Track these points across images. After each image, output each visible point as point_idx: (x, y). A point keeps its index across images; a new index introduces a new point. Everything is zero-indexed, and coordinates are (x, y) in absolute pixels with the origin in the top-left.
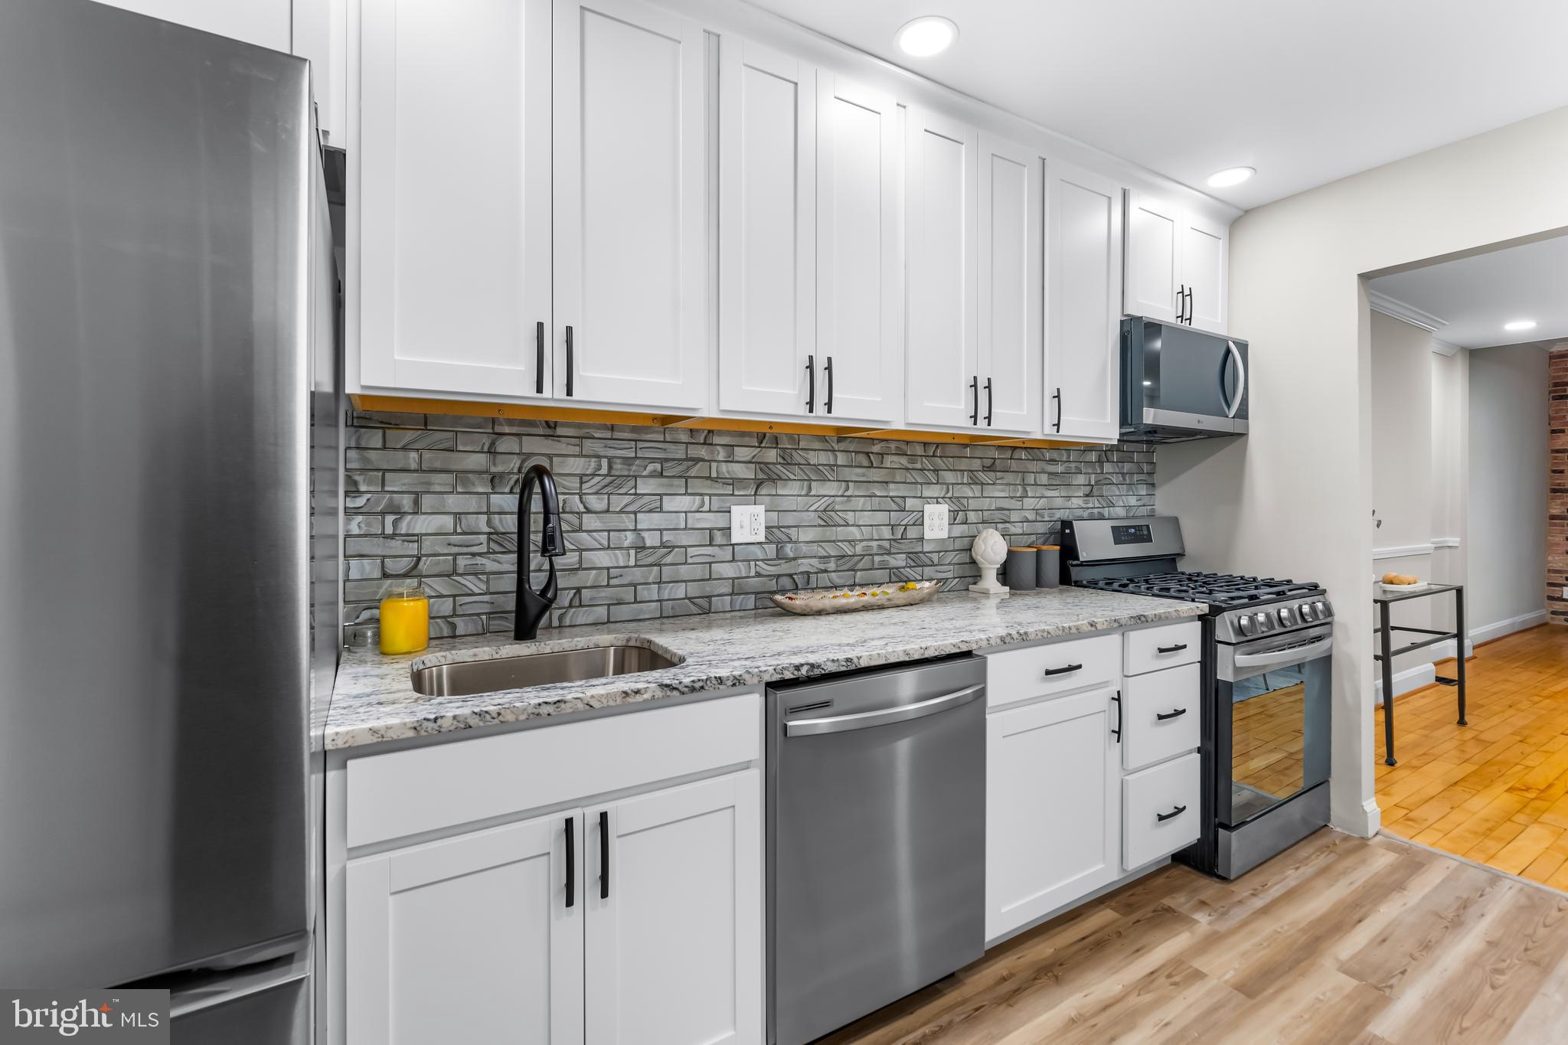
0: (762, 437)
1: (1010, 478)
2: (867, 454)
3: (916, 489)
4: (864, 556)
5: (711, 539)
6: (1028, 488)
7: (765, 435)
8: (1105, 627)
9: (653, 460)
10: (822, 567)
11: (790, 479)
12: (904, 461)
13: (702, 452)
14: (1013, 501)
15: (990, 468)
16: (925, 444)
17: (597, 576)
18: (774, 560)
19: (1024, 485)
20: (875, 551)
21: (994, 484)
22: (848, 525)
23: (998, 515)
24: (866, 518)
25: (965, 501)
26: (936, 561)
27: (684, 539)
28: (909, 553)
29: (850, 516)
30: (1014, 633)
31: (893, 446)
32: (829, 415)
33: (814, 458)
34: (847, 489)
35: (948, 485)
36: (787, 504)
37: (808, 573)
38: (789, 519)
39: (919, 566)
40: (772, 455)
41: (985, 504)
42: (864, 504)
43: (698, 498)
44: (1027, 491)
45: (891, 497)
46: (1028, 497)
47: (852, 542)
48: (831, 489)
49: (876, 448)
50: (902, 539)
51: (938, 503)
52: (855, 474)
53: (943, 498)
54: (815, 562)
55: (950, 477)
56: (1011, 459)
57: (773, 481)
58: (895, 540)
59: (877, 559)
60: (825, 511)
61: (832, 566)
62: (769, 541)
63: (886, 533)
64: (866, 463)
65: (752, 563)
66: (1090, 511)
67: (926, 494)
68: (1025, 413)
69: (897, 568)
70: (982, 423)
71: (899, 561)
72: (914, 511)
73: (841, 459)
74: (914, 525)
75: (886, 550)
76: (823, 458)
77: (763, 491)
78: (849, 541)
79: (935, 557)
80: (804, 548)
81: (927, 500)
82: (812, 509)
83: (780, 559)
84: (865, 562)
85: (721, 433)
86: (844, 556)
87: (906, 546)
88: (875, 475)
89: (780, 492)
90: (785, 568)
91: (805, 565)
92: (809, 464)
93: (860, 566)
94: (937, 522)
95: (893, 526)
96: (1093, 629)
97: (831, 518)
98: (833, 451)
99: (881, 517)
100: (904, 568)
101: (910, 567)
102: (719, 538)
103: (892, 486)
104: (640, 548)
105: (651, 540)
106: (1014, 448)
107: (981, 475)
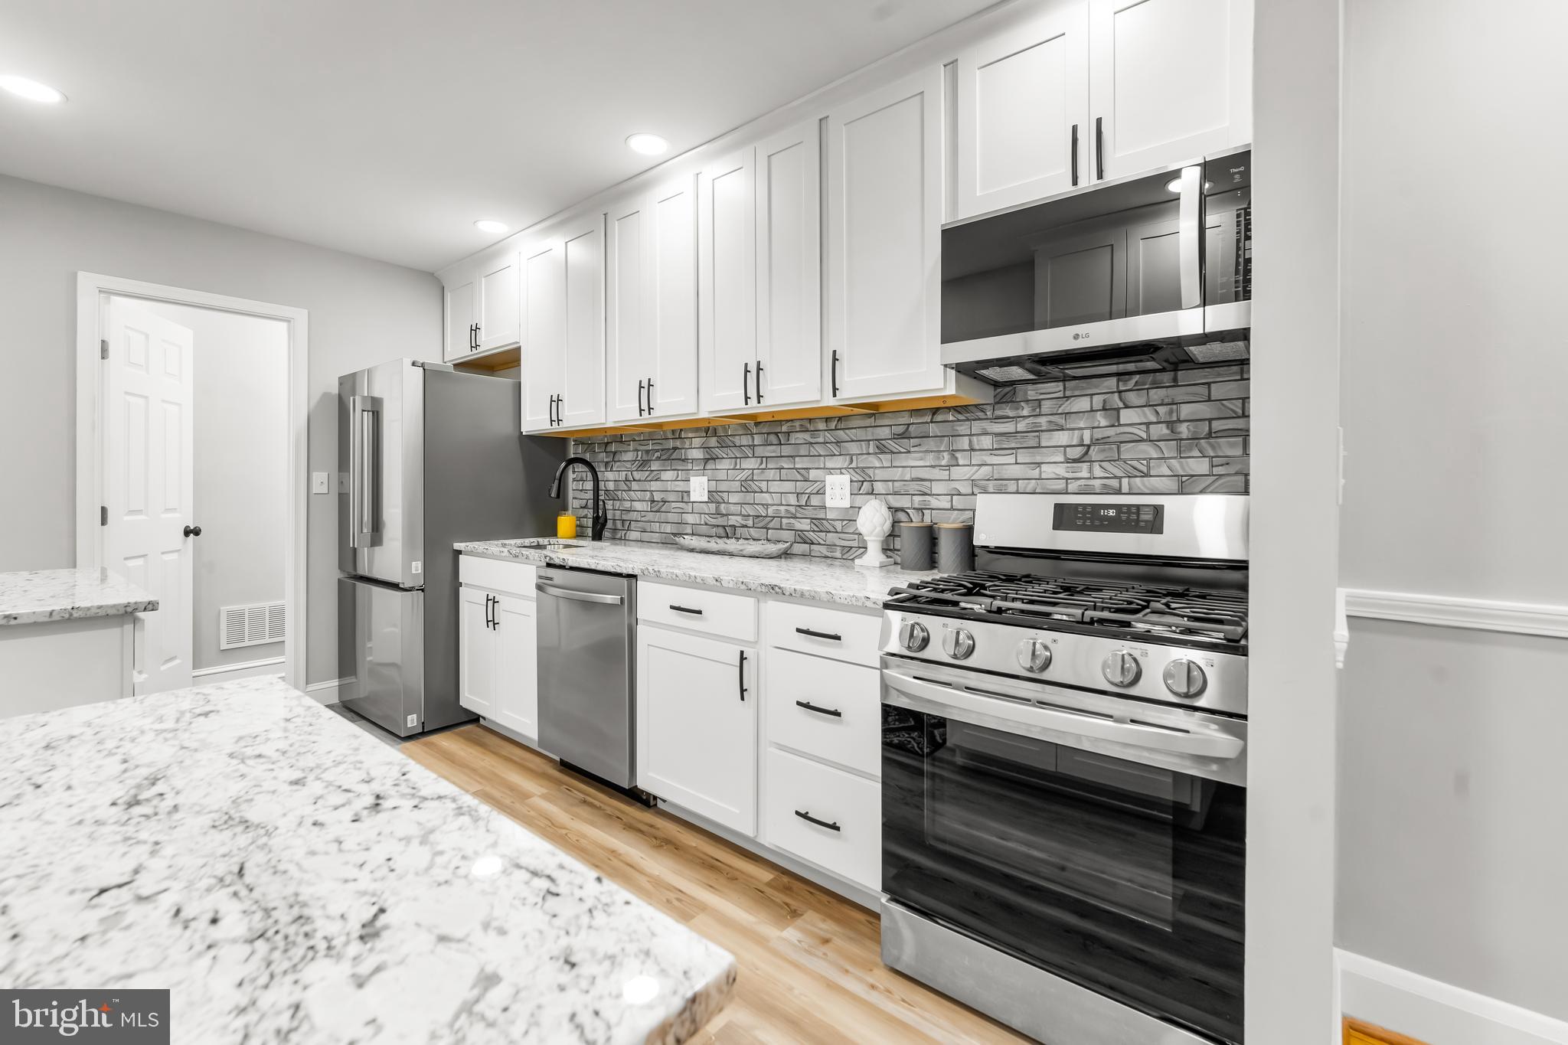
0: (707, 430)
1: (931, 444)
2: (776, 434)
3: (819, 461)
4: (774, 517)
5: (682, 498)
6: (958, 455)
7: (709, 428)
9: (657, 451)
10: (744, 523)
11: (723, 458)
12: (807, 436)
13: (678, 443)
14: (936, 471)
15: (904, 436)
16: (827, 420)
17: (637, 515)
18: (714, 514)
19: (953, 452)
20: (783, 514)
21: (909, 452)
22: (762, 492)
23: (914, 487)
24: (775, 487)
25: (870, 472)
26: (839, 530)
27: (671, 497)
28: (813, 519)
29: (763, 485)
31: (797, 424)
33: (737, 441)
34: (762, 463)
35: (851, 455)
36: (722, 475)
37: (734, 526)
38: (723, 486)
39: (821, 531)
40: (713, 442)
41: (897, 474)
42: (774, 476)
43: (676, 472)
44: (957, 459)
45: (796, 469)
46: (958, 465)
47: (766, 506)
48: (751, 464)
49: (784, 428)
50: (806, 506)
51: (841, 473)
52: (769, 451)
53: (845, 468)
54: (739, 518)
55: (854, 448)
56: (932, 422)
57: (714, 459)
58: (799, 506)
59: (785, 521)
60: (746, 480)
61: (750, 523)
62: (710, 501)
63: (792, 500)
64: (775, 441)
65: (703, 515)
66: (1079, 482)
67: (829, 465)
69: (801, 531)
70: (753, 402)
71: (804, 525)
72: (816, 481)
73: (758, 440)
74: (817, 493)
75: (793, 514)
76: (745, 440)
77: (708, 467)
78: (763, 505)
79: (838, 525)
80: (733, 509)
81: (830, 471)
82: (737, 479)
83: (718, 514)
84: (775, 523)
85: (686, 430)
86: (758, 516)
87: (809, 512)
88: (786, 450)
89: (718, 467)
90: (721, 521)
91: (734, 520)
92: (736, 446)
93: (771, 525)
94: (837, 490)
95: (798, 494)
97: (750, 486)
98: (752, 434)
99: (788, 486)
100: (808, 531)
101: (814, 531)
102: (685, 499)
103: (797, 459)
104: (653, 501)
105: (657, 497)
106: (935, 411)
107: (892, 445)
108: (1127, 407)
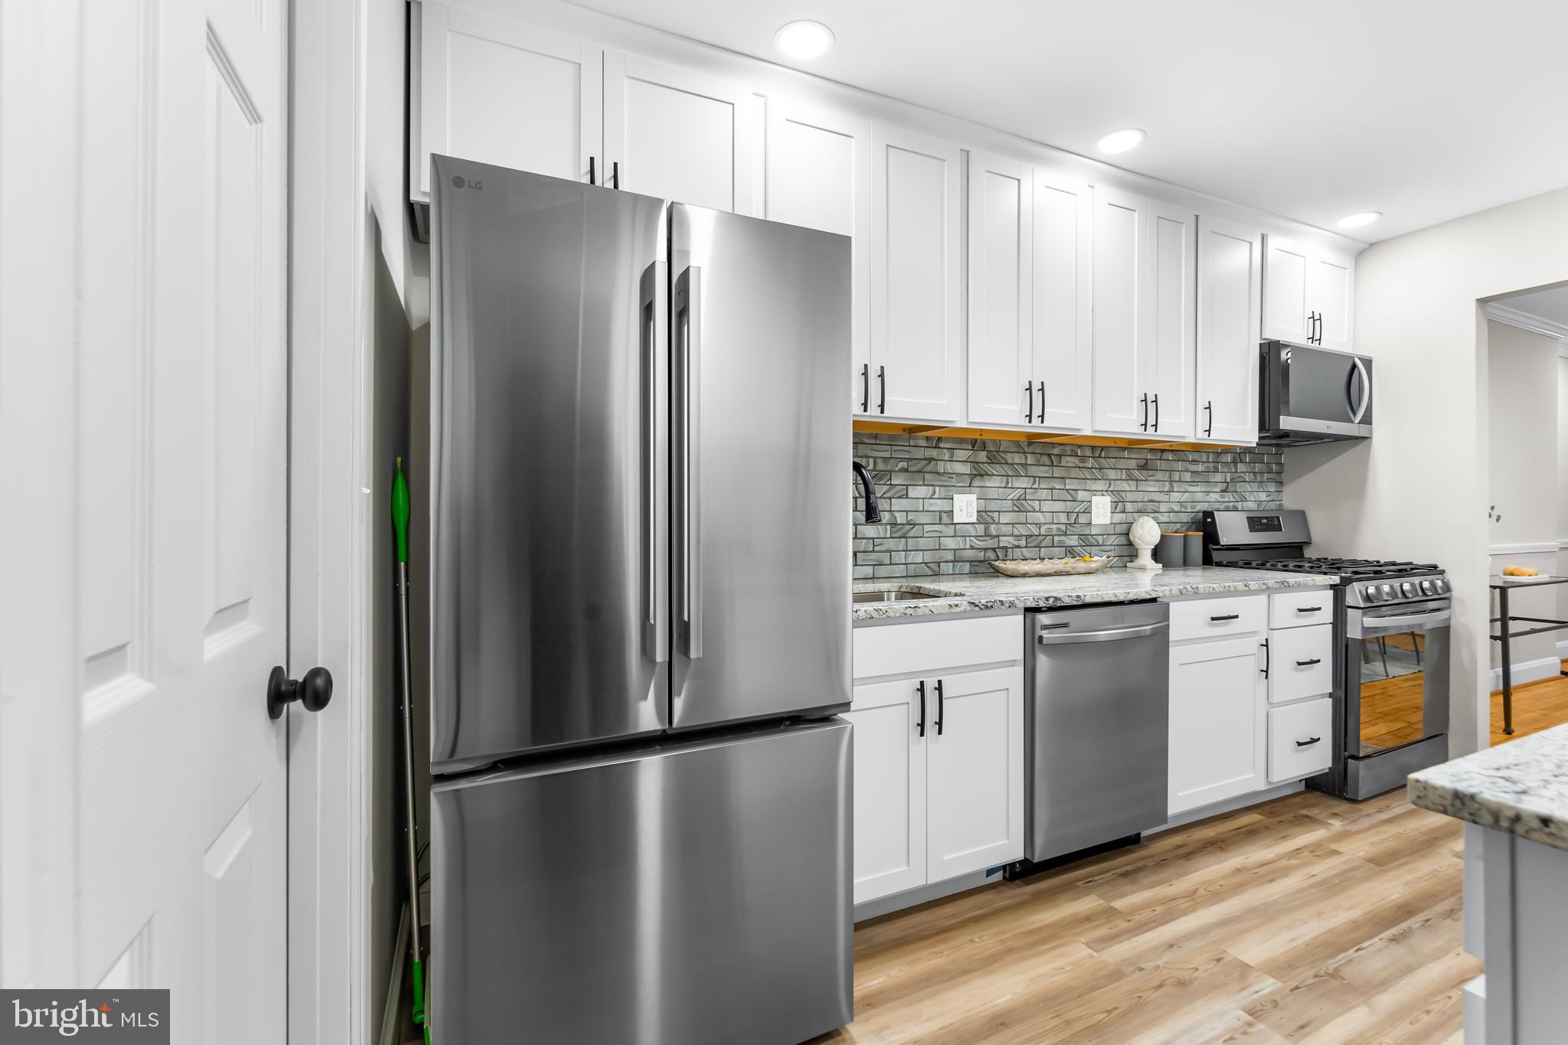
0: (974, 443)
1: (1159, 475)
2: (1049, 455)
3: (1086, 484)
4: (1047, 535)
5: (940, 519)
6: (1174, 484)
7: (976, 440)
8: (1256, 588)
9: (902, 460)
10: (1016, 543)
11: (994, 475)
12: (1075, 461)
13: (934, 453)
14: (1162, 495)
15: (1144, 467)
16: (1093, 448)
17: (867, 543)
18: (982, 536)
19: (1171, 482)
20: (1055, 533)
21: (1146, 480)
22: (1035, 511)
23: (1150, 506)
24: (1048, 506)
25: (1123, 494)
26: (1101, 543)
27: (923, 518)
28: (1080, 535)
29: (1036, 504)
30: (1188, 587)
31: (1068, 448)
32: (1042, 425)
33: (1009, 458)
34: (1034, 483)
35: (1110, 480)
36: (992, 493)
37: (1006, 548)
38: (994, 506)
39: (1087, 546)
40: (982, 456)
41: (1139, 496)
42: (1046, 495)
43: (931, 488)
44: (1173, 487)
45: (1067, 490)
46: (1173, 492)
47: (1039, 525)
48: (1023, 482)
49: (1056, 451)
50: (1075, 523)
51: (1103, 495)
52: (1041, 471)
53: (1106, 491)
54: (1011, 539)
55: (1111, 474)
56: (1160, 459)
57: (982, 476)
58: (1069, 524)
59: (1056, 538)
60: (1018, 499)
61: (1023, 543)
62: (979, 522)
63: (1063, 518)
64: (1048, 463)
65: (968, 538)
66: (1225, 504)
67: (1094, 487)
68: (1182, 421)
69: (1071, 547)
70: (1150, 430)
71: (1073, 541)
72: (1084, 502)
73: (1030, 459)
74: (1084, 512)
75: (1063, 531)
76: (1017, 458)
77: (975, 483)
78: (1036, 524)
79: (1100, 539)
80: (1004, 529)
81: (1094, 492)
82: (1010, 498)
83: (986, 536)
84: (1047, 541)
85: (947, 440)
86: (1031, 536)
87: (1078, 530)
88: (1058, 472)
89: (987, 485)
90: (990, 543)
91: (1005, 541)
92: (1007, 463)
93: (1043, 544)
94: (1101, 511)
95: (1068, 513)
96: (1247, 589)
97: (1022, 505)
98: (1024, 453)
99: (1059, 506)
100: (1076, 546)
101: (1081, 546)
102: (945, 519)
103: (1067, 481)
104: (894, 524)
105: (901, 518)
106: (1163, 451)
107: (1136, 473)
108: (1241, 462)
